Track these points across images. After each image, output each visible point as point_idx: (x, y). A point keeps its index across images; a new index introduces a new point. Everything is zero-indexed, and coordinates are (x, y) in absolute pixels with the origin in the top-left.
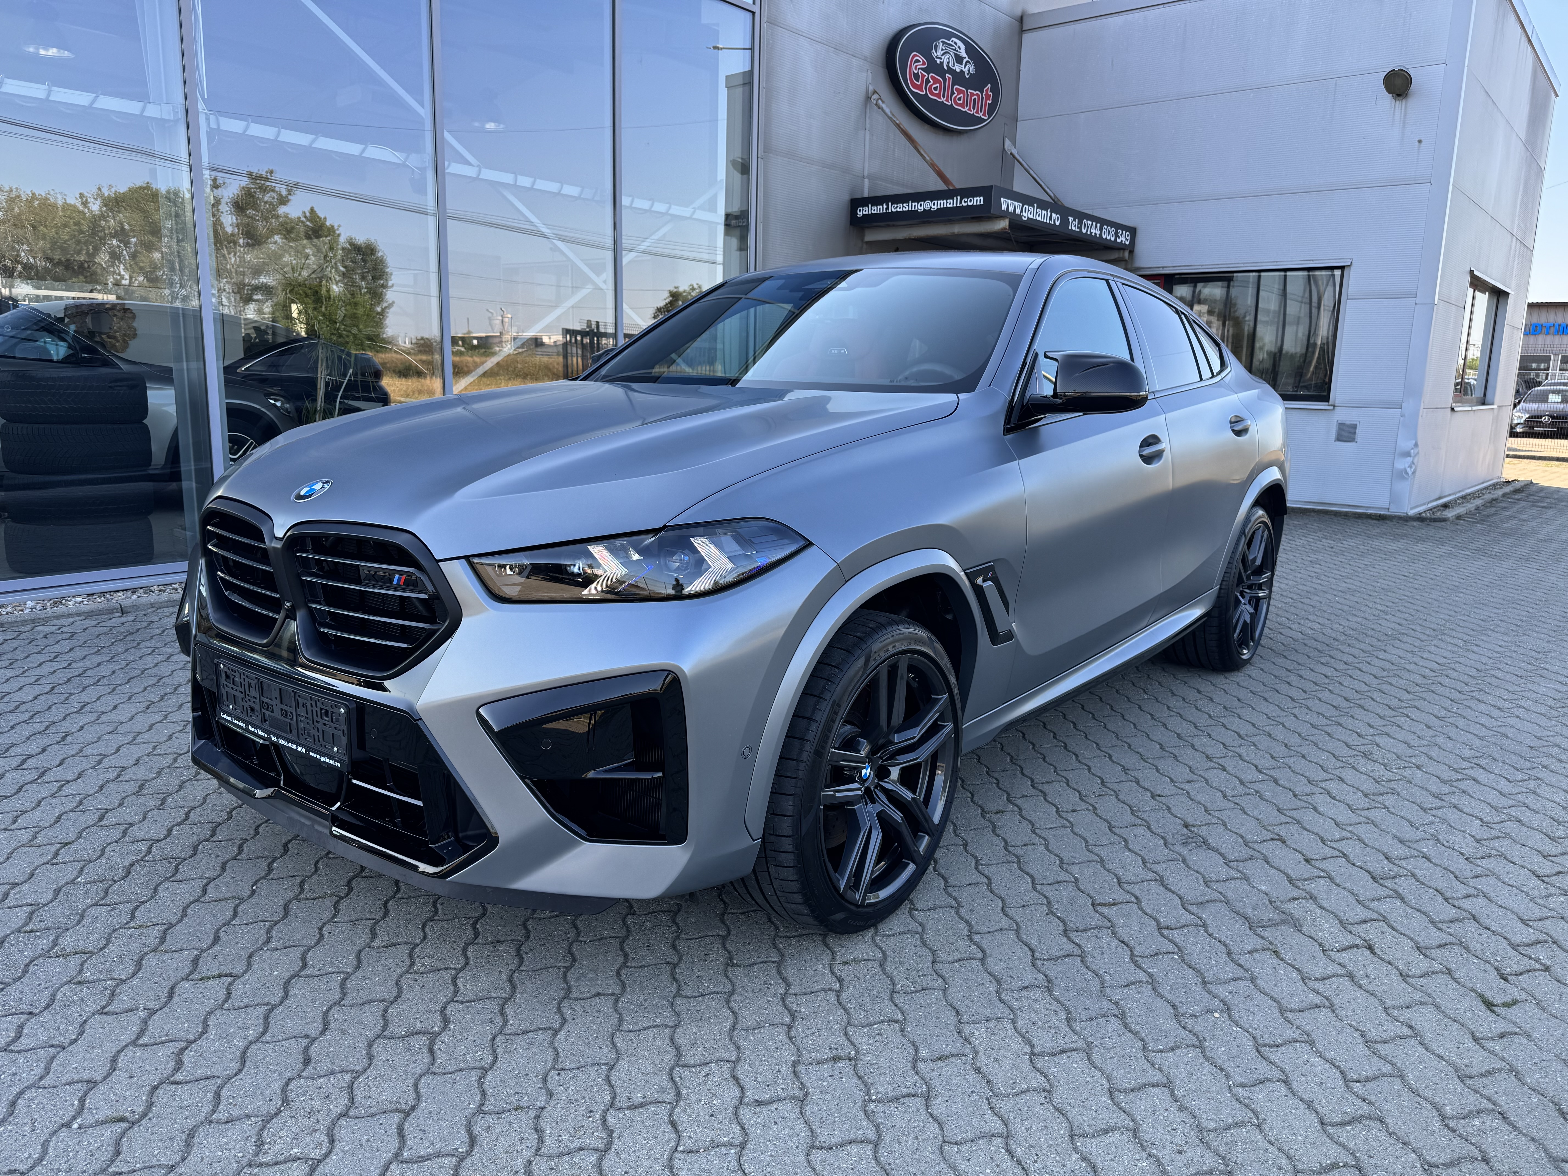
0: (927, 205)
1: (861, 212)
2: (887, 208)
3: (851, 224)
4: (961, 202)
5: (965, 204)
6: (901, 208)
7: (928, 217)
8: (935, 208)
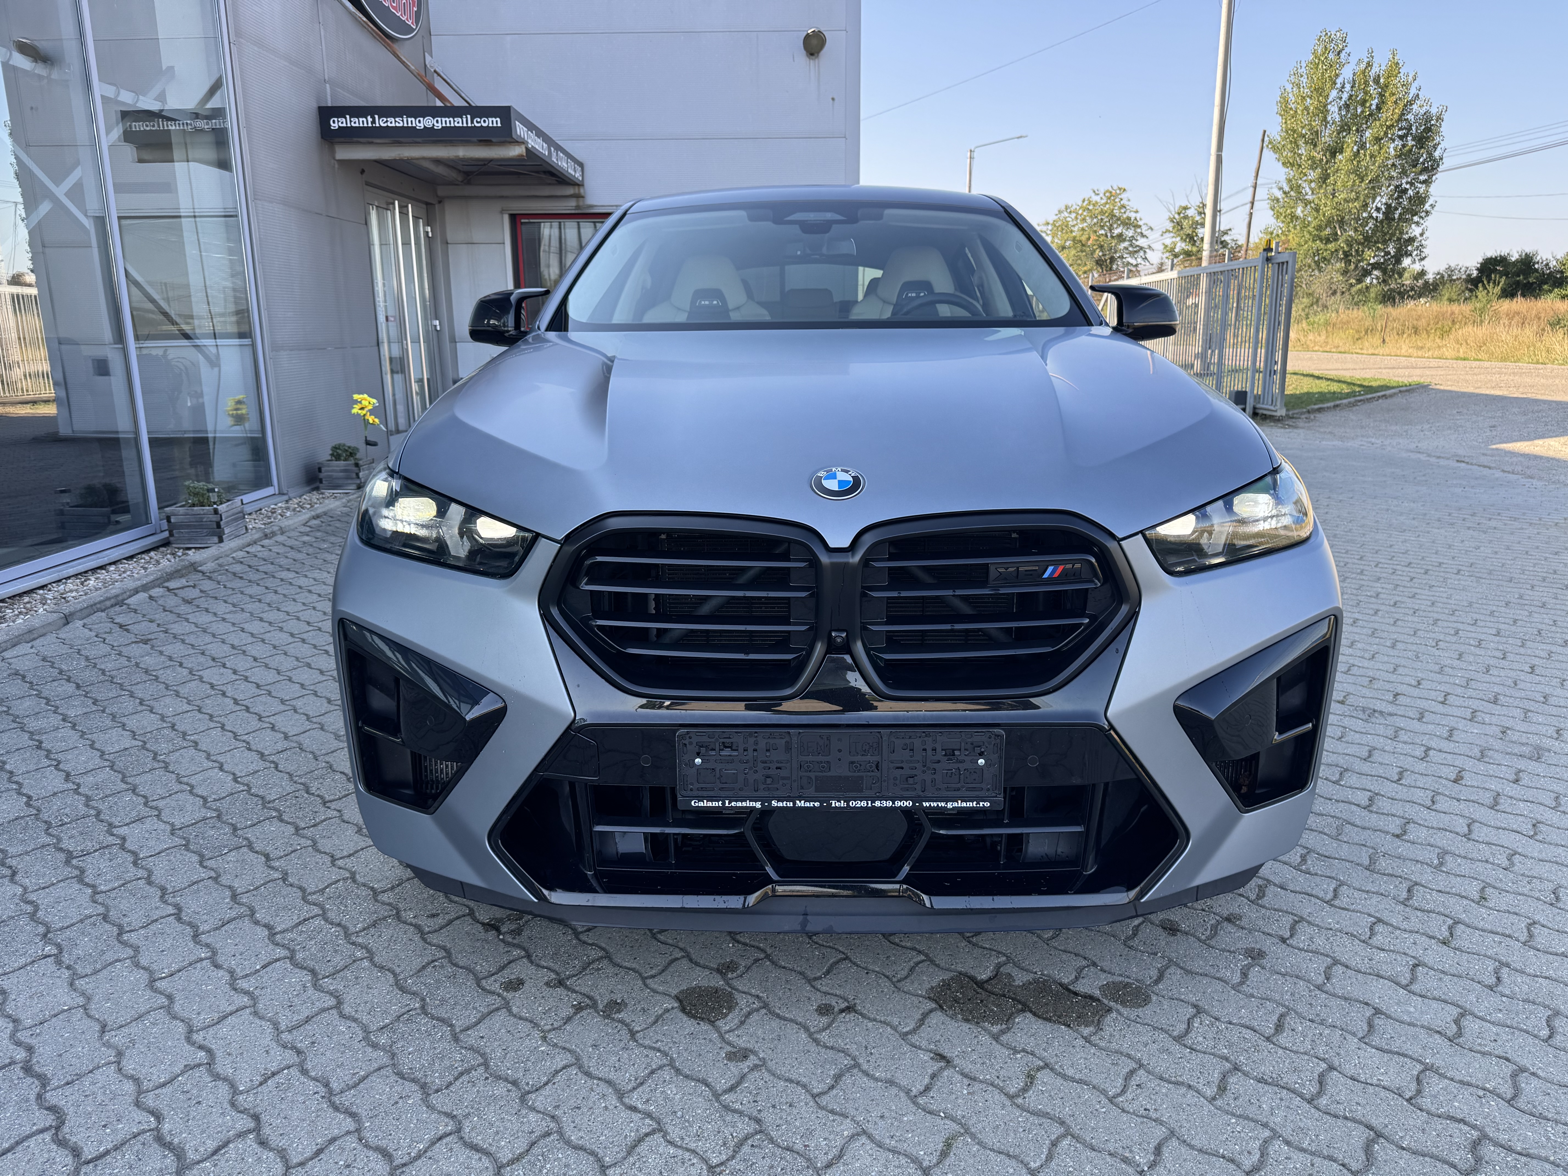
0: (427, 122)
1: (336, 124)
2: (374, 122)
3: (322, 137)
4: (472, 122)
5: (477, 125)
6: (392, 122)
7: (430, 136)
8: (439, 126)
